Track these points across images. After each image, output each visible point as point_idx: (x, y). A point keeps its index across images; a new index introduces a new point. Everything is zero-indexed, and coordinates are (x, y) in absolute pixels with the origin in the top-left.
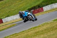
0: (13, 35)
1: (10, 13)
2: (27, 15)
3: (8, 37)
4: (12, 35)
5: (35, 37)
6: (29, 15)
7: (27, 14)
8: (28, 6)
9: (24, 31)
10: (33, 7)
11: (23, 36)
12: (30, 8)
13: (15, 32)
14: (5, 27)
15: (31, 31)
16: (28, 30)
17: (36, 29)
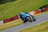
0: (28, 29)
1: (25, 10)
2: (25, 17)
3: (23, 30)
4: (26, 29)
5: (46, 31)
6: (27, 16)
7: (26, 15)
8: (40, 5)
9: (36, 26)
10: (44, 6)
11: (36, 30)
12: (42, 6)
13: (29, 26)
14: (21, 22)
15: (43, 25)
16: (40, 25)
17: (47, 24)
